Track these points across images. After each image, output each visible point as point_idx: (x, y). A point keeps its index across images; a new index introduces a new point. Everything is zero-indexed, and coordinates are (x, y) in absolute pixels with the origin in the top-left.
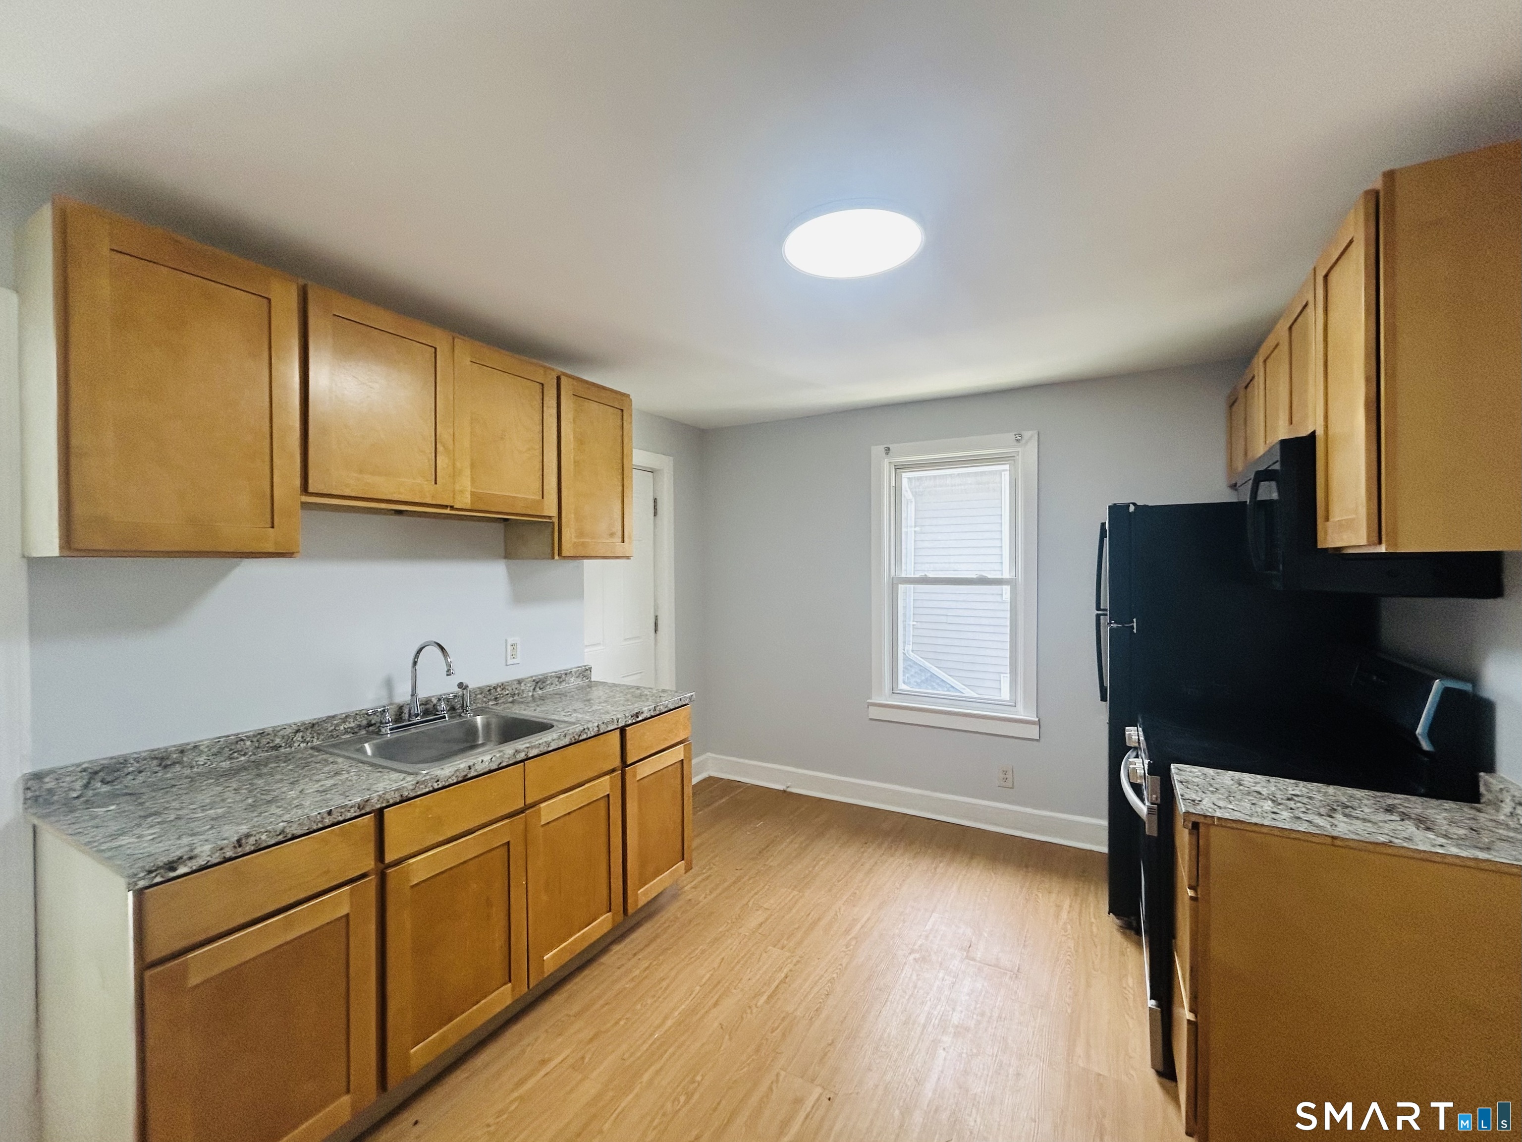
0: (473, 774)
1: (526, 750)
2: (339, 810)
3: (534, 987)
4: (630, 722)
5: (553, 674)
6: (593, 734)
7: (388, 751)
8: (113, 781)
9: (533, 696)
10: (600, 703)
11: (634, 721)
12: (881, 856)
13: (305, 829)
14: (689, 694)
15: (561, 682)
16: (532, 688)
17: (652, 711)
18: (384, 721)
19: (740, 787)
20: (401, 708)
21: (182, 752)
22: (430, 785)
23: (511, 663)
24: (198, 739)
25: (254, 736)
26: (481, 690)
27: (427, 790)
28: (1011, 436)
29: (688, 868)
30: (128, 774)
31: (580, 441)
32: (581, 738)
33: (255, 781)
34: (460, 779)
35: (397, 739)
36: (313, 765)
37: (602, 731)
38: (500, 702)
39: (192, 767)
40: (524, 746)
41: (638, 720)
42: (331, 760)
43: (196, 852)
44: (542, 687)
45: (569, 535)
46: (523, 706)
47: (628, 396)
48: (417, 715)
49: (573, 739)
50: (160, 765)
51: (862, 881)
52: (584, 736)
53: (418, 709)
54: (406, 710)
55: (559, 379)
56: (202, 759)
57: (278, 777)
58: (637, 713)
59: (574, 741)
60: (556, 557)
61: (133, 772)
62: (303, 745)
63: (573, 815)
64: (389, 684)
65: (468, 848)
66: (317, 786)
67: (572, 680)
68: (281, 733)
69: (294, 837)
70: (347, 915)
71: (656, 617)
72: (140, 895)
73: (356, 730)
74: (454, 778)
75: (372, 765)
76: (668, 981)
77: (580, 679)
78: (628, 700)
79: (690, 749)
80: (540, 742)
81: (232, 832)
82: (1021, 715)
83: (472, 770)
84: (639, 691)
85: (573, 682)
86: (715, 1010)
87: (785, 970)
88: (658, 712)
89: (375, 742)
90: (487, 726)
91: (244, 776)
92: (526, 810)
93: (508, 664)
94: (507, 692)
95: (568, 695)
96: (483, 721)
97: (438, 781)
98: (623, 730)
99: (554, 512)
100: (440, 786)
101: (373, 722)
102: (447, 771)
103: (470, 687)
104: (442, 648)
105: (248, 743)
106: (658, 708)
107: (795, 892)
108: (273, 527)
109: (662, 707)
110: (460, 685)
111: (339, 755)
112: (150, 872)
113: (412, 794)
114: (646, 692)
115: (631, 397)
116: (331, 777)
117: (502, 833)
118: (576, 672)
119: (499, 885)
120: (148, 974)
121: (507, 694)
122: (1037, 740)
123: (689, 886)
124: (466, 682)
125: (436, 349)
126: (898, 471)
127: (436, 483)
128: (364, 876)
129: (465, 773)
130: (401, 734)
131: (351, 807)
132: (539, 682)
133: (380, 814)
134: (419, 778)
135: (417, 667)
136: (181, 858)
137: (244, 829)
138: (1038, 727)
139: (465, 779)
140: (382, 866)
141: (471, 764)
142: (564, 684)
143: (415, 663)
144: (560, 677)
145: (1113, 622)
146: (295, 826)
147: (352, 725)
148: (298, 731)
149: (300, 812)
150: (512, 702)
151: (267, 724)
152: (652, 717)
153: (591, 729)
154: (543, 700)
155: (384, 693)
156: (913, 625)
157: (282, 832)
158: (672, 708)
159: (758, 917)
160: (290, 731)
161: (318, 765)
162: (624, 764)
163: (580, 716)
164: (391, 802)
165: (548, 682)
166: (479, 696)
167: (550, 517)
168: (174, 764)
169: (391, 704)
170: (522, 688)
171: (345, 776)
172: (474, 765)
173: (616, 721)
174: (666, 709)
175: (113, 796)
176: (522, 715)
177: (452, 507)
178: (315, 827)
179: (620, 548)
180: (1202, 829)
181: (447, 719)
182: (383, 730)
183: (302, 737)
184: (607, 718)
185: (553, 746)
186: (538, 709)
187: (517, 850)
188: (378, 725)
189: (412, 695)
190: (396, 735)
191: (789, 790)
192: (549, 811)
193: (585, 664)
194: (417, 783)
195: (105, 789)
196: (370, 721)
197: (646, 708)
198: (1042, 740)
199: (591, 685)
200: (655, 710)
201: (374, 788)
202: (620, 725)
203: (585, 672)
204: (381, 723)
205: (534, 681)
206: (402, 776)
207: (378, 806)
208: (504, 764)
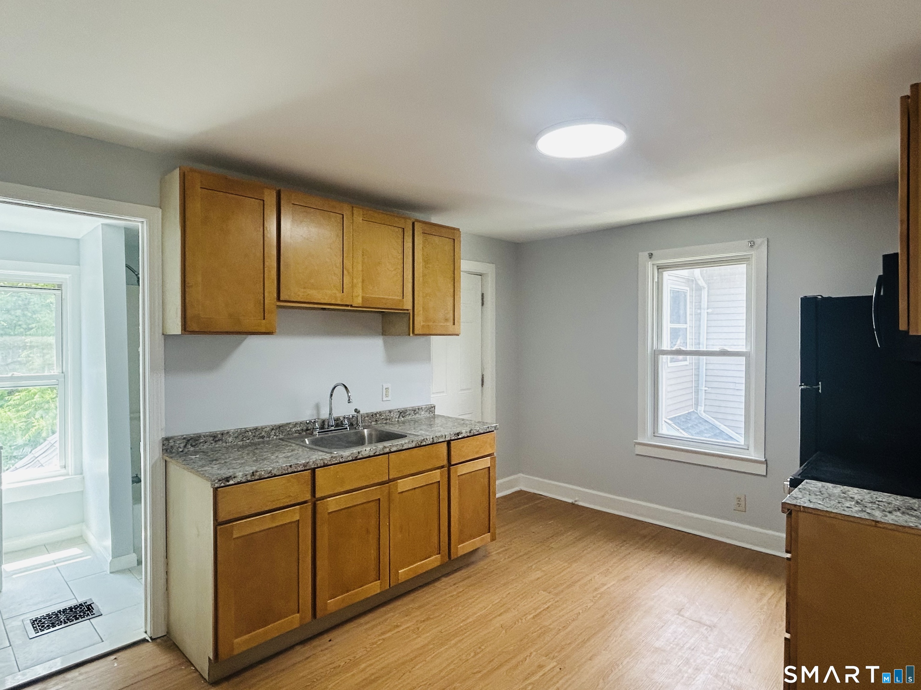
0: (360, 456)
1: (389, 447)
2: (295, 466)
3: (392, 587)
4: (453, 438)
5: (411, 408)
6: (429, 443)
7: (318, 443)
8: (195, 445)
9: (398, 420)
10: (438, 426)
11: (456, 438)
12: (634, 550)
13: (280, 473)
14: (495, 425)
15: (415, 414)
16: (397, 416)
17: (468, 433)
18: (315, 428)
19: (540, 498)
20: (323, 422)
21: (222, 434)
22: (338, 459)
23: (386, 400)
24: (229, 429)
25: (253, 430)
26: (368, 415)
27: (337, 462)
28: (745, 242)
29: (493, 539)
30: (201, 443)
31: (426, 261)
32: (422, 444)
33: (255, 451)
34: (354, 458)
35: (322, 438)
36: (281, 446)
37: (435, 442)
38: (379, 423)
39: (226, 443)
40: (388, 445)
41: (459, 437)
42: (289, 444)
43: (235, 475)
44: (404, 415)
45: (419, 320)
46: (391, 426)
47: (458, 230)
48: (332, 426)
49: (417, 444)
50: (213, 440)
51: (615, 563)
52: (424, 443)
53: (333, 423)
54: (326, 423)
55: (413, 224)
56: (230, 439)
57: (266, 450)
58: (458, 433)
59: (417, 445)
60: (411, 335)
61: (203, 442)
62: (275, 437)
63: (417, 490)
64: (317, 407)
65: (359, 498)
66: (284, 455)
67: (423, 413)
68: (265, 429)
69: (275, 476)
70: (298, 520)
71: (483, 375)
72: (215, 490)
73: (301, 432)
74: (350, 457)
75: (311, 449)
76: (473, 600)
77: (427, 413)
78: (454, 426)
79: (495, 461)
80: (398, 443)
81: (249, 470)
82: (752, 456)
83: (360, 454)
84: (463, 422)
85: (423, 414)
86: (499, 617)
87: (548, 604)
88: (472, 434)
89: (310, 438)
90: (370, 435)
91: (250, 448)
92: (389, 482)
93: (384, 400)
94: (383, 417)
95: (419, 421)
96: (367, 431)
97: (342, 458)
98: (449, 443)
99: (410, 307)
100: (343, 461)
101: (309, 428)
102: (347, 453)
103: (361, 412)
104: (346, 387)
105: (250, 433)
106: (472, 432)
107: (566, 564)
108: (264, 319)
109: (475, 431)
110: (356, 410)
111: (292, 443)
112: (220, 480)
113: (330, 463)
114: (467, 422)
115: (460, 231)
116: (290, 452)
117: (375, 493)
118: (425, 408)
119: (373, 522)
120: (219, 527)
121: (383, 419)
122: (764, 476)
123: (495, 553)
124: (358, 409)
125: (343, 215)
126: (660, 270)
127: (343, 292)
128: (305, 502)
129: (356, 456)
130: (323, 436)
131: (300, 465)
132: (402, 413)
133: (313, 470)
134: (333, 455)
135: (332, 398)
136: (231, 477)
137: (254, 468)
138: (765, 465)
139: (356, 459)
140: (314, 499)
141: (359, 451)
142: (417, 415)
143: (331, 395)
144: (415, 411)
145: (803, 384)
146: (276, 470)
147: (299, 429)
148: (273, 429)
149: (278, 464)
150: (386, 423)
151: (259, 424)
152: (468, 437)
153: (428, 440)
154: (404, 423)
155: (315, 412)
156: (705, 390)
157: (270, 472)
158: (482, 432)
159: (539, 574)
160: (269, 429)
161: (283, 447)
162: (450, 464)
163: (423, 432)
164: (319, 465)
165: (408, 413)
166: (366, 418)
167: (408, 310)
168: (219, 440)
169: (318, 419)
170: (392, 416)
171: (296, 452)
172: (361, 452)
173: (444, 436)
174: (478, 433)
175: (196, 453)
176: (391, 430)
177: (351, 306)
178: (284, 472)
179: (451, 329)
180: (793, 514)
181: (348, 429)
182: (314, 433)
183: (275, 433)
184: (438, 434)
185: (405, 447)
186: (400, 428)
187: (384, 505)
188: (312, 430)
189: (330, 414)
190: (320, 436)
191: (576, 503)
192: (404, 485)
193: (431, 404)
194: (332, 457)
195: (192, 449)
196: (308, 427)
197: (464, 431)
198: (768, 476)
199: (434, 417)
200: (470, 432)
201: (311, 457)
202: (447, 439)
203: (431, 409)
204: (313, 429)
205: (399, 412)
206: (324, 454)
207: (313, 467)
208: (377, 453)
